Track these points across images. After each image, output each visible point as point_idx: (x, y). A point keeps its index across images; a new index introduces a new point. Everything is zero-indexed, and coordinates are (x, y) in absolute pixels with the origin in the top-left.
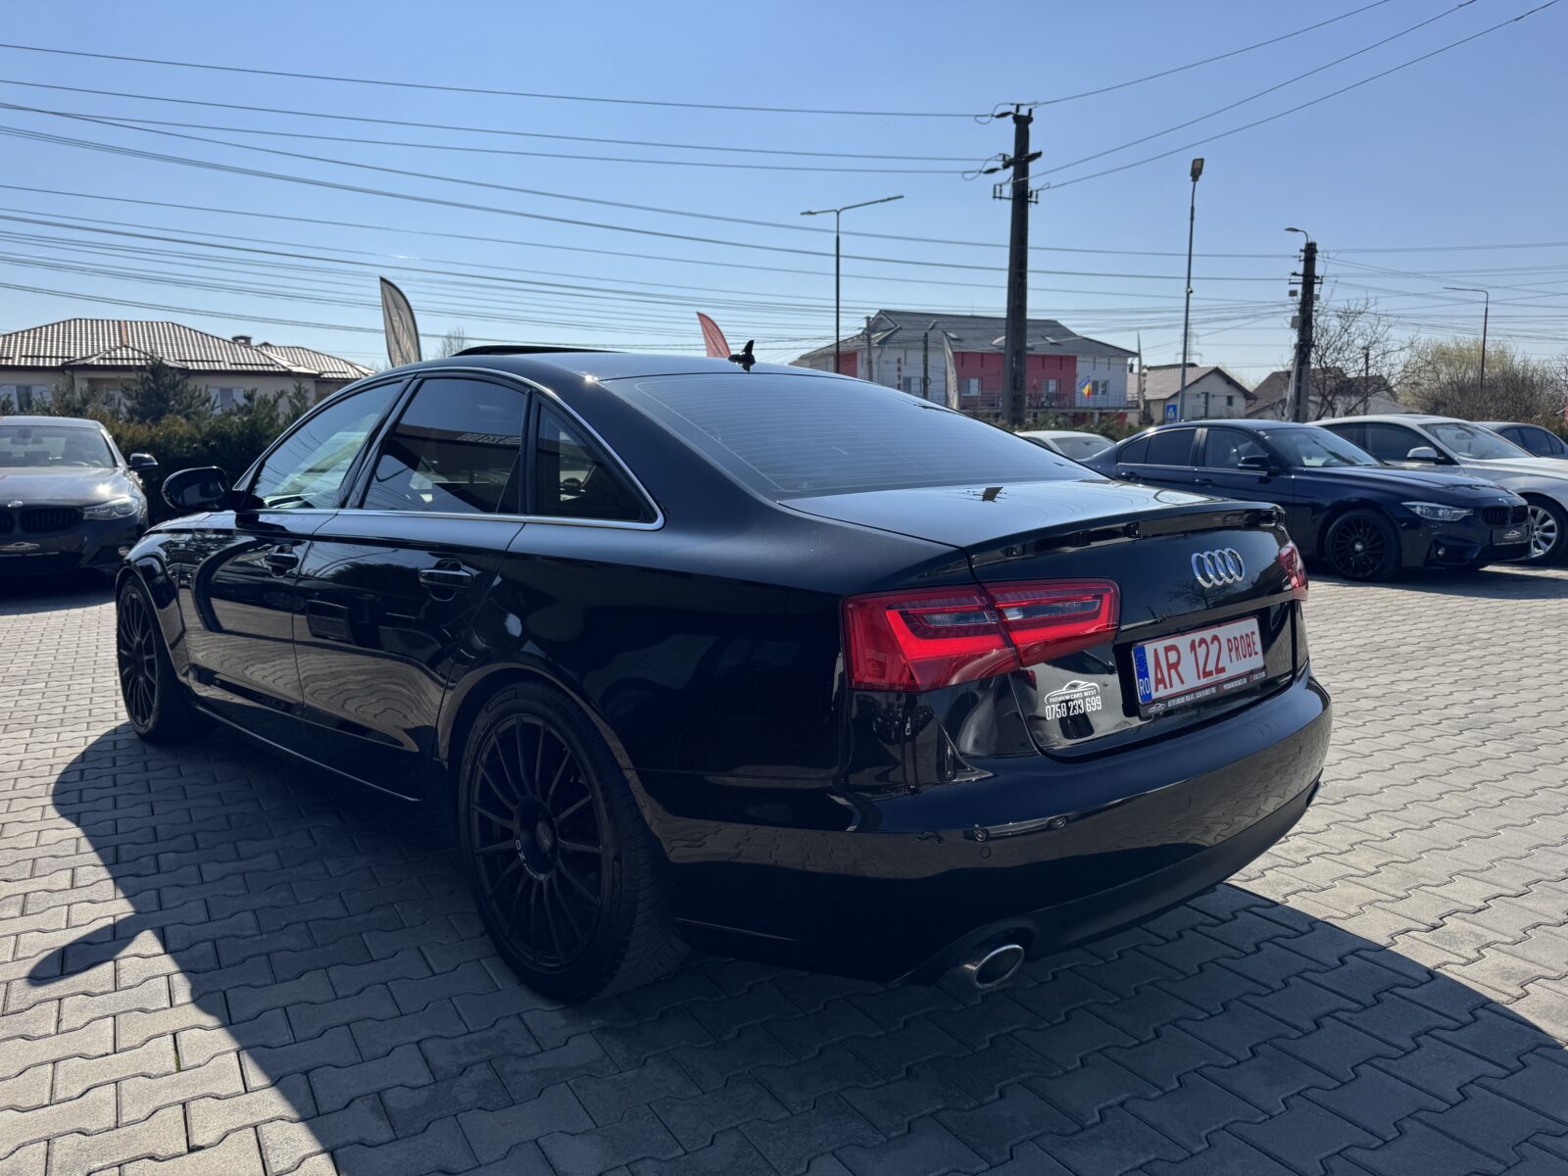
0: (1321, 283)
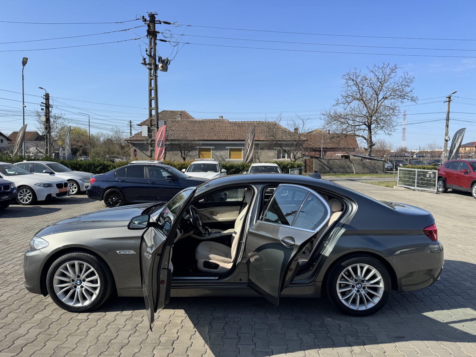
0: (52, 107)
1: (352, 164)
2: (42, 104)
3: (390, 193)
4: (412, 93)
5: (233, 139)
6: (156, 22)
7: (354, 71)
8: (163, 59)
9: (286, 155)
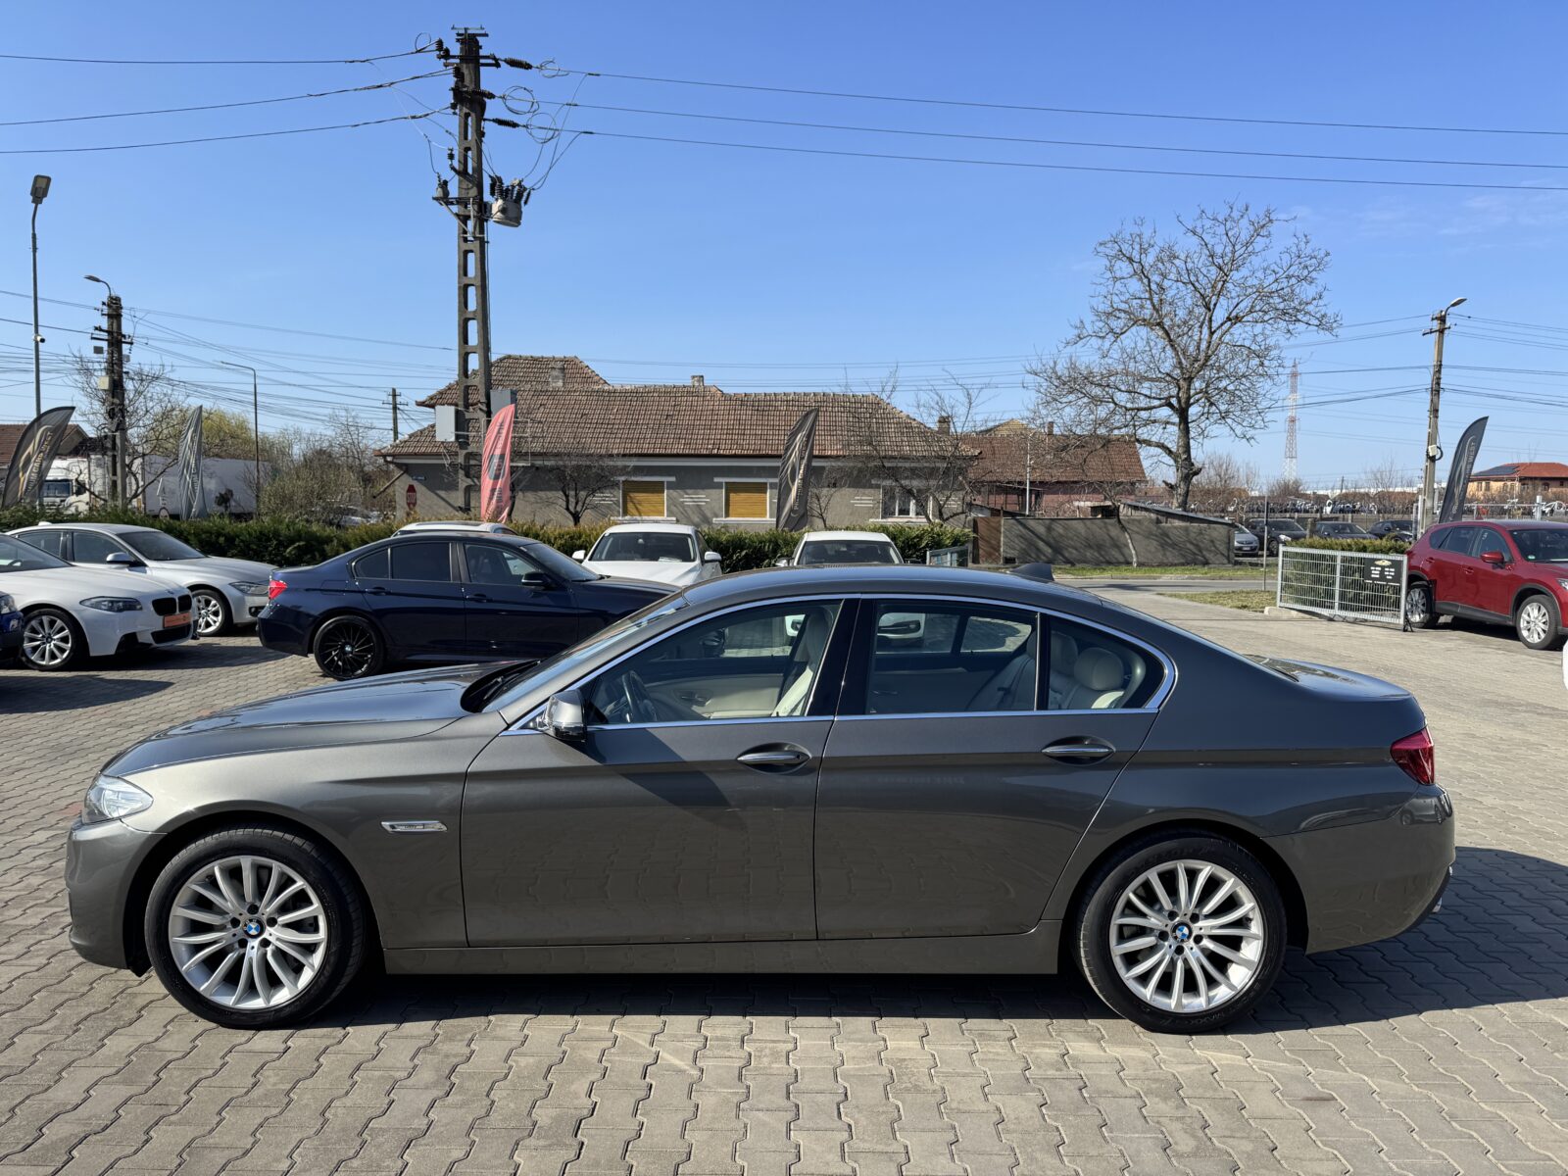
0: (131, 343)
1: (1128, 536)
2: (97, 332)
3: (1255, 630)
4: (1321, 303)
5: (739, 452)
6: (482, 61)
7: (1136, 230)
8: (505, 186)
9: (912, 506)
